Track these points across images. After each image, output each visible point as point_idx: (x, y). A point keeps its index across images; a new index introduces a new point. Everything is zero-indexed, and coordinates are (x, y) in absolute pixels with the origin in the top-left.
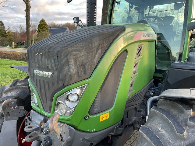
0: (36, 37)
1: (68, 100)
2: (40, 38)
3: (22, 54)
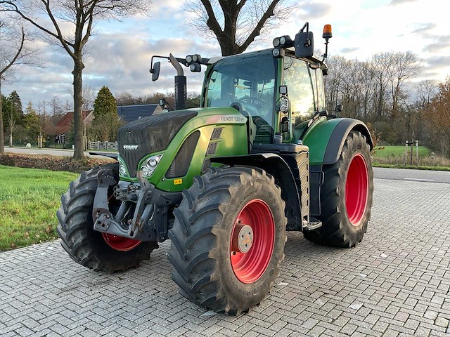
0: (90, 125)
1: (149, 165)
2: (98, 127)
3: (64, 158)
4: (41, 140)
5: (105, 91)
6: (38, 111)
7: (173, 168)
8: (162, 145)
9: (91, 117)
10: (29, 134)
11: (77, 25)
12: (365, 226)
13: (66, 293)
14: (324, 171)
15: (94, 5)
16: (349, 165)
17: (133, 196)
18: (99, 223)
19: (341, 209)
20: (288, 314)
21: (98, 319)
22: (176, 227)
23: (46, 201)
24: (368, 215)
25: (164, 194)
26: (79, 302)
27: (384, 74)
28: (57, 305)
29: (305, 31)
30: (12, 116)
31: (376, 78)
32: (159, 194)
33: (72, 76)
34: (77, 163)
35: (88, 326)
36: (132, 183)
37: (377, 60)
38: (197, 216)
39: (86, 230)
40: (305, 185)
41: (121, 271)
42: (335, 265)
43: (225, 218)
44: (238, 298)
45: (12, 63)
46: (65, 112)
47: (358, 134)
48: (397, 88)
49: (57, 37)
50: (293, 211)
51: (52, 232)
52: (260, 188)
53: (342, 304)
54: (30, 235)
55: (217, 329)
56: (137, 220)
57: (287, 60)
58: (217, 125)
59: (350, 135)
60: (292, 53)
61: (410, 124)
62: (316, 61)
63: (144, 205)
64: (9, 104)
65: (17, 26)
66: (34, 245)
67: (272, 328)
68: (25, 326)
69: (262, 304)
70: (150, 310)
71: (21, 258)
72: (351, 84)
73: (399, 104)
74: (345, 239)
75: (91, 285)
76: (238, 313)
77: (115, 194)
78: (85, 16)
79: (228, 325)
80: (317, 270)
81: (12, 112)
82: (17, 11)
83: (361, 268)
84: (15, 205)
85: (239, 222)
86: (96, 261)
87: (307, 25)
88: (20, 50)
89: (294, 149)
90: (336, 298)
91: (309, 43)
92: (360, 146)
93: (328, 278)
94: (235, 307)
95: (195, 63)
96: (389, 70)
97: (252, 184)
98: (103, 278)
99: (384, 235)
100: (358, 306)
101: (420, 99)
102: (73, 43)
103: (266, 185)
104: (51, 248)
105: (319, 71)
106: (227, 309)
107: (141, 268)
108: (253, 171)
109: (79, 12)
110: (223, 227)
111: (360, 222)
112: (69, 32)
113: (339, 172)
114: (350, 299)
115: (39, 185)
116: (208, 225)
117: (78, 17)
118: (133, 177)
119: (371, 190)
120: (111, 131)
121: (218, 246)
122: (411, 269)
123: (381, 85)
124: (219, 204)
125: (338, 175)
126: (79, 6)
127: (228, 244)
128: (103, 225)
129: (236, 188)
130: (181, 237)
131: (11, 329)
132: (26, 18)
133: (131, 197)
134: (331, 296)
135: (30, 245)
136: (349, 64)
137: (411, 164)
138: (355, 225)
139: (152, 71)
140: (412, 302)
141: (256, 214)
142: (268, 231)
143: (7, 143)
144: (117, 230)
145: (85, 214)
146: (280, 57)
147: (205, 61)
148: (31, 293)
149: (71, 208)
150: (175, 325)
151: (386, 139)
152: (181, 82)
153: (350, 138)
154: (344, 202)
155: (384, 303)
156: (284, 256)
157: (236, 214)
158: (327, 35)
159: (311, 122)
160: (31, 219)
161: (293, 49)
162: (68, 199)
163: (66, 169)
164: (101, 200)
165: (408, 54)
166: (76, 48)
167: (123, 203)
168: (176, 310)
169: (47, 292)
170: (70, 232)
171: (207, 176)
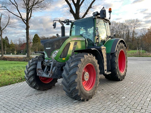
1: (55, 54)
2: (34, 47)
3: (24, 58)
4: (15, 52)
5: (36, 36)
6: (14, 43)
7: (62, 55)
8: (58, 47)
9: (32, 44)
10: (11, 50)
11: (27, 13)
12: (125, 74)
13: (28, 97)
14: (111, 55)
15: (32, 7)
16: (119, 54)
17: (50, 64)
18: (39, 73)
19: (117, 67)
20: (101, 100)
21: (40, 104)
22: (64, 73)
23: (19, 70)
24: (126, 70)
25: (60, 63)
26: (33, 99)
27: (129, 26)
28: (26, 100)
29: (103, 9)
30: (6, 44)
31: (126, 28)
32: (58, 63)
33: (26, 30)
34: (28, 59)
35: (36, 106)
36: (49, 60)
37: (126, 22)
38: (71, 69)
39: (34, 76)
40: (105, 59)
41: (46, 90)
42: (116, 86)
43: (80, 69)
44: (85, 95)
45: (5, 27)
46: (23, 43)
47: (122, 43)
48: (134, 31)
49: (20, 18)
50: (102, 68)
51: (22, 79)
52: (91, 60)
53: (119, 97)
54: (15, 80)
55: (79, 105)
56: (51, 71)
57: (97, 20)
58: (76, 41)
59: (119, 43)
60: (99, 17)
61: (139, 43)
62: (107, 20)
63: (53, 67)
64: (4, 41)
65: (7, 15)
66: (16, 83)
67: (96, 105)
68: (16, 107)
69: (93, 98)
70: (56, 101)
71: (12, 87)
72: (118, 30)
73: (134, 36)
74: (119, 78)
75: (36, 94)
76: (85, 101)
77: (44, 64)
78: (29, 11)
79: (82, 104)
80: (110, 88)
81: (6, 43)
82: (7, 10)
83: (125, 86)
84: (9, 72)
85: (84, 71)
86: (37, 86)
87: (104, 7)
88: (8, 23)
89: (101, 48)
90: (117, 95)
91: (105, 13)
92: (122, 47)
93: (114, 90)
94: (84, 98)
95: (68, 22)
96: (130, 25)
97: (88, 58)
98: (40, 92)
99: (132, 77)
100: (124, 98)
101: (141, 34)
102: (26, 19)
103: (93, 59)
104: (22, 84)
105: (108, 23)
106: (82, 99)
107: (52, 89)
108: (88, 54)
109: (28, 9)
110: (80, 72)
111: (123, 72)
112: (24, 16)
113: (116, 55)
114: (121, 96)
115: (16, 66)
116: (75, 71)
117: (27, 11)
118: (49, 58)
119: (127, 62)
120: (39, 48)
121: (78, 78)
122: (141, 86)
123: (128, 30)
124: (78, 65)
125: (116, 56)
126: (27, 7)
127: (81, 77)
128: (40, 74)
129: (83, 60)
130: (66, 76)
131: (11, 107)
132: (10, 12)
133: (49, 64)
134: (115, 95)
135: (15, 83)
136: (117, 24)
137: (139, 55)
138: (122, 73)
139: (53, 25)
140: (142, 96)
141: (89, 68)
142: (94, 74)
143: (4, 54)
144: (45, 75)
145: (34, 71)
146: (95, 18)
147: (71, 22)
148: (17, 97)
149: (29, 69)
150: (65, 105)
151: (131, 48)
152: (63, 28)
153: (119, 44)
154: (118, 65)
155: (133, 96)
156: (99, 82)
157: (84, 68)
158: (110, 11)
159: (106, 40)
160: (15, 76)
161: (99, 16)
162: (28, 66)
163: (24, 61)
164: (39, 66)
165: (137, 20)
166: (27, 21)
167: (46, 67)
168: (65, 100)
169: (22, 97)
170: (29, 77)
171: (73, 56)
